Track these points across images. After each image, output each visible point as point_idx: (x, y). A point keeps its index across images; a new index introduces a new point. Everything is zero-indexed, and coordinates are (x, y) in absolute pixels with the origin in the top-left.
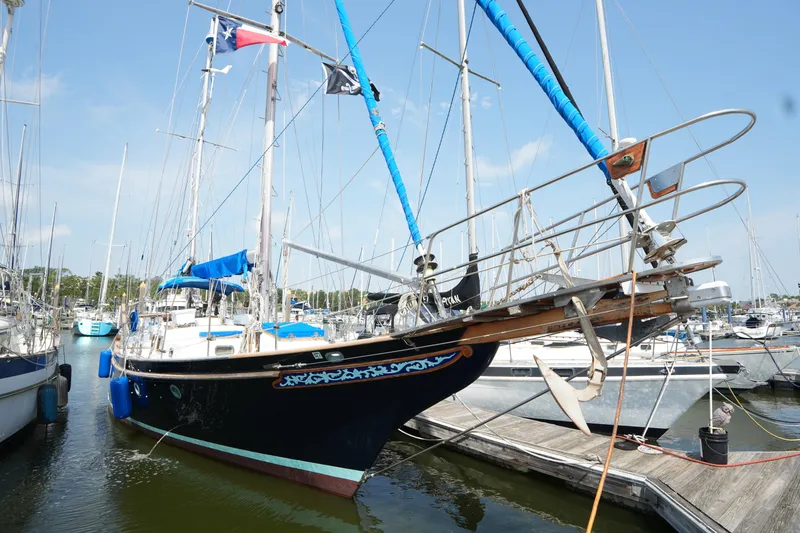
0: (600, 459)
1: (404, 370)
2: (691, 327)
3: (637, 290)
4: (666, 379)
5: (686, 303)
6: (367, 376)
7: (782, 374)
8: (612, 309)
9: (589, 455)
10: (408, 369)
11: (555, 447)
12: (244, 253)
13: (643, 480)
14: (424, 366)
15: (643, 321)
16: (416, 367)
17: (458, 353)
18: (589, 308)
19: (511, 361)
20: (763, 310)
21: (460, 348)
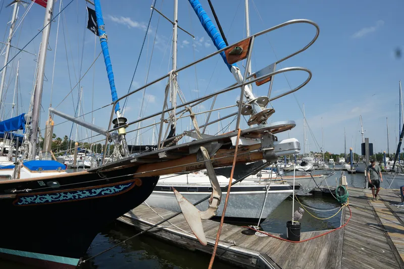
0: (235, 243)
1: (100, 193)
2: (279, 166)
3: (241, 142)
4: (266, 193)
5: (272, 153)
6: (77, 197)
7: (319, 188)
8: (225, 156)
9: (229, 240)
10: (103, 193)
11: (209, 236)
12: (23, 115)
13: (258, 255)
14: (113, 191)
15: (247, 164)
16: (108, 192)
17: (133, 183)
18: (212, 155)
19: (188, 183)
20: (308, 158)
21: (134, 180)
